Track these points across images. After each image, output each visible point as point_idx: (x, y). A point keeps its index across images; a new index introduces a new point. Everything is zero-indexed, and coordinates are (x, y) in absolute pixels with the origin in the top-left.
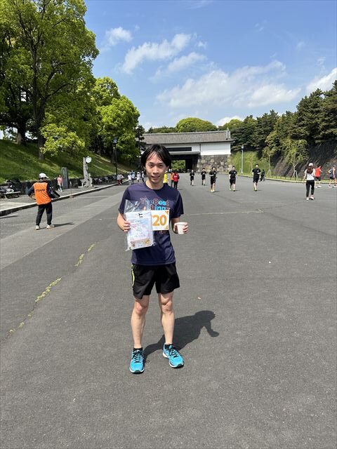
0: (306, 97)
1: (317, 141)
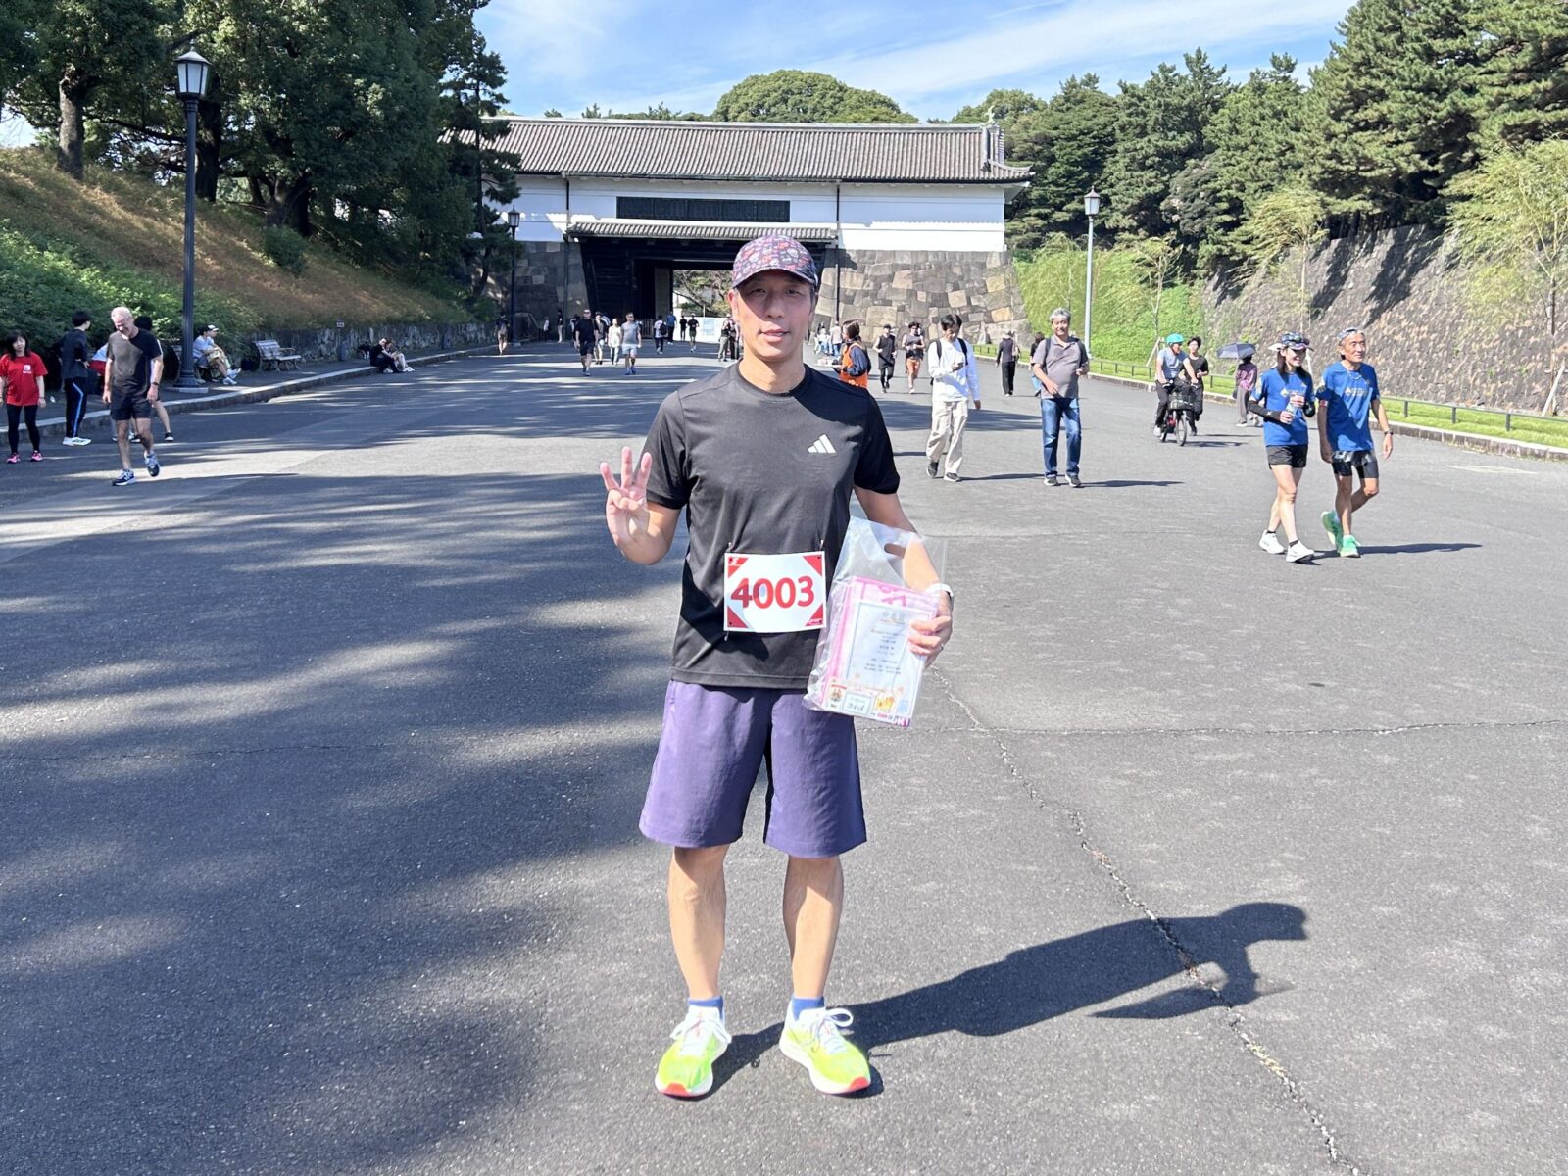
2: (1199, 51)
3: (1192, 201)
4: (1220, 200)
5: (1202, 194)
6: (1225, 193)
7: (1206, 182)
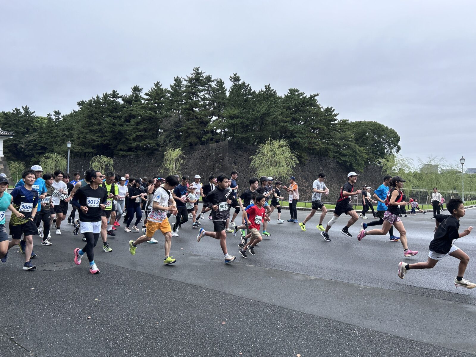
0: (98, 97)
1: (121, 152)
2: (26, 107)
3: (29, 146)
4: (38, 146)
5: (32, 145)
6: (40, 145)
7: (33, 142)
